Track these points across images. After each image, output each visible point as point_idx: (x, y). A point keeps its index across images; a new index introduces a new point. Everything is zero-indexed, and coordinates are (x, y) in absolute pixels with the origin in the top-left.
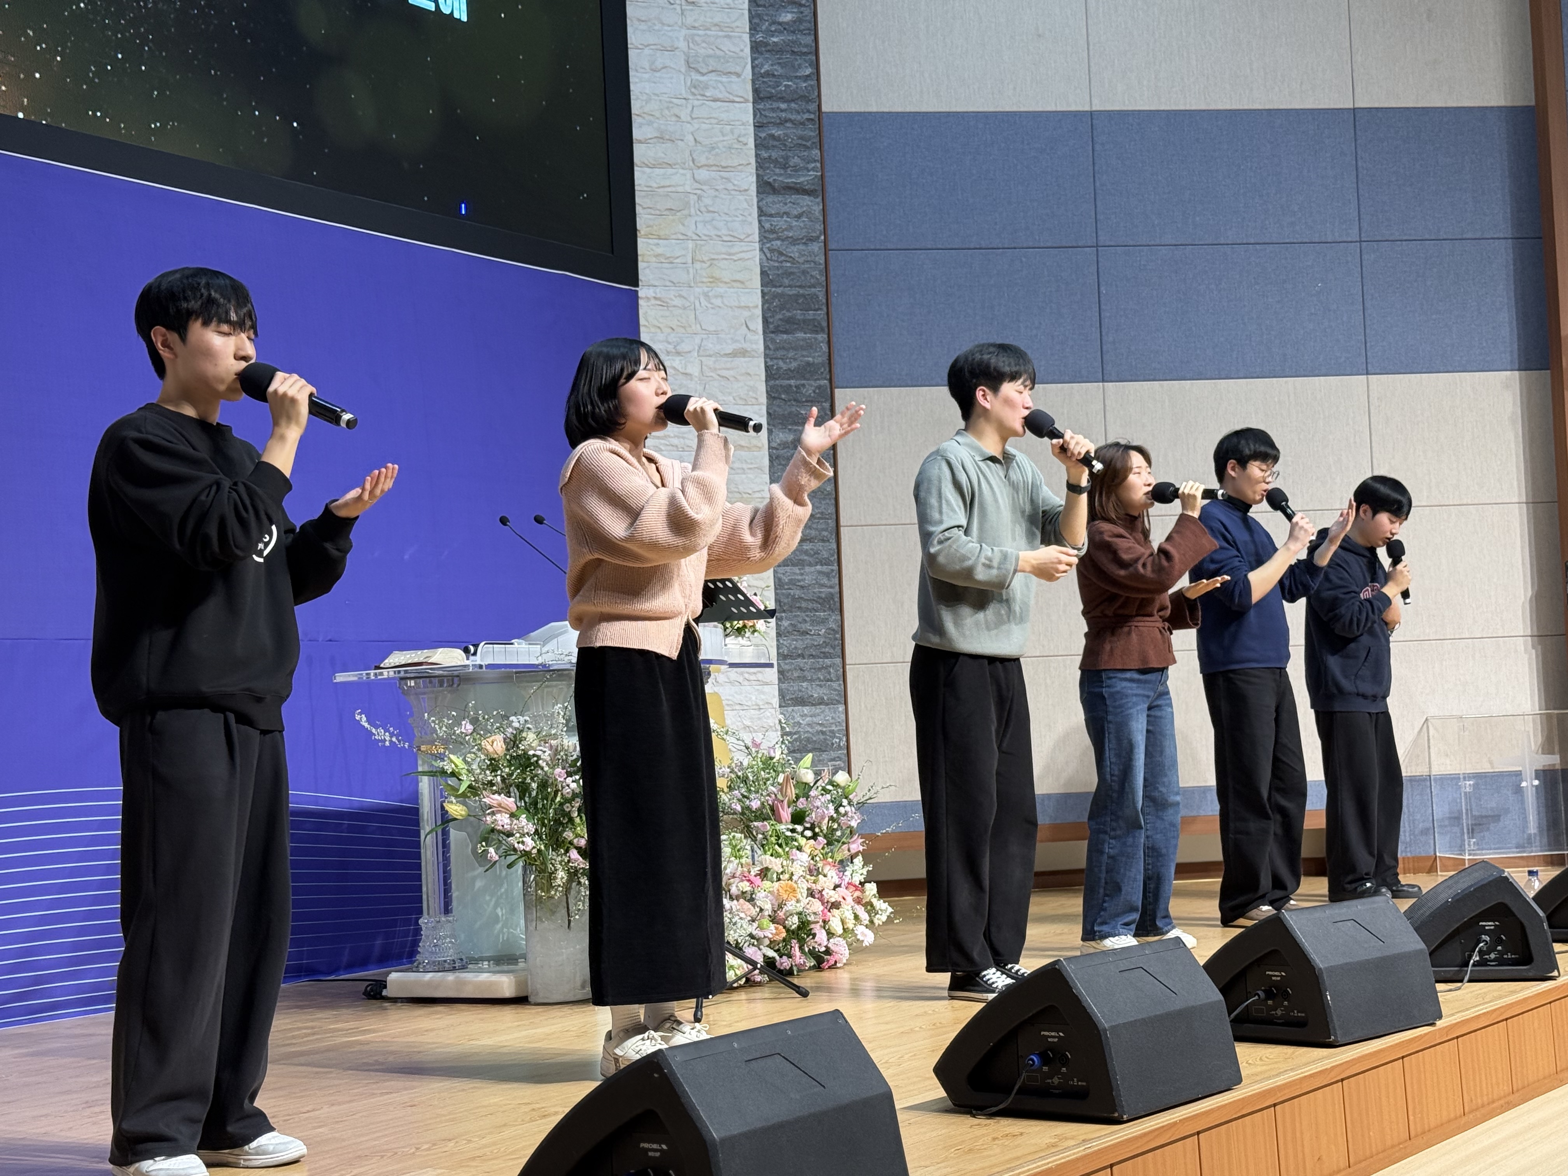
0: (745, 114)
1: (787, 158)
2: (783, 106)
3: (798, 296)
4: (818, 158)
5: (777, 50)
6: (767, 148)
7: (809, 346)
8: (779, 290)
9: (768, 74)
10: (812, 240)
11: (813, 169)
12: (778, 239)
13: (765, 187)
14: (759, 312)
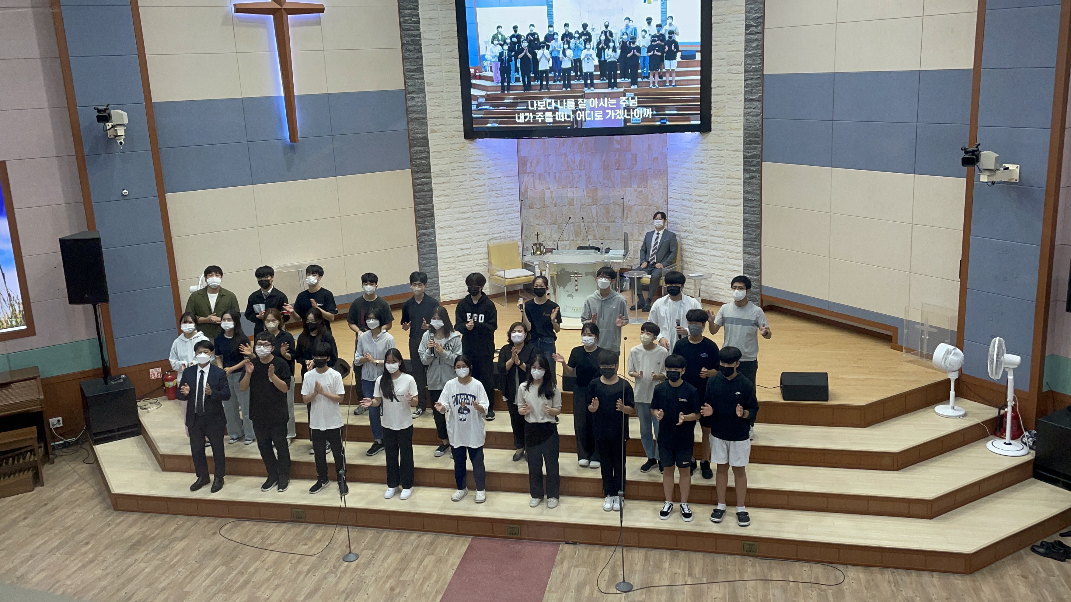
0: (742, 77)
1: (752, 90)
2: (752, 74)
3: (753, 133)
4: (762, 89)
5: (751, 56)
6: (747, 87)
7: (755, 148)
8: (748, 131)
9: (748, 64)
10: (759, 115)
11: (760, 93)
12: (748, 115)
13: (745, 100)
14: (742, 138)
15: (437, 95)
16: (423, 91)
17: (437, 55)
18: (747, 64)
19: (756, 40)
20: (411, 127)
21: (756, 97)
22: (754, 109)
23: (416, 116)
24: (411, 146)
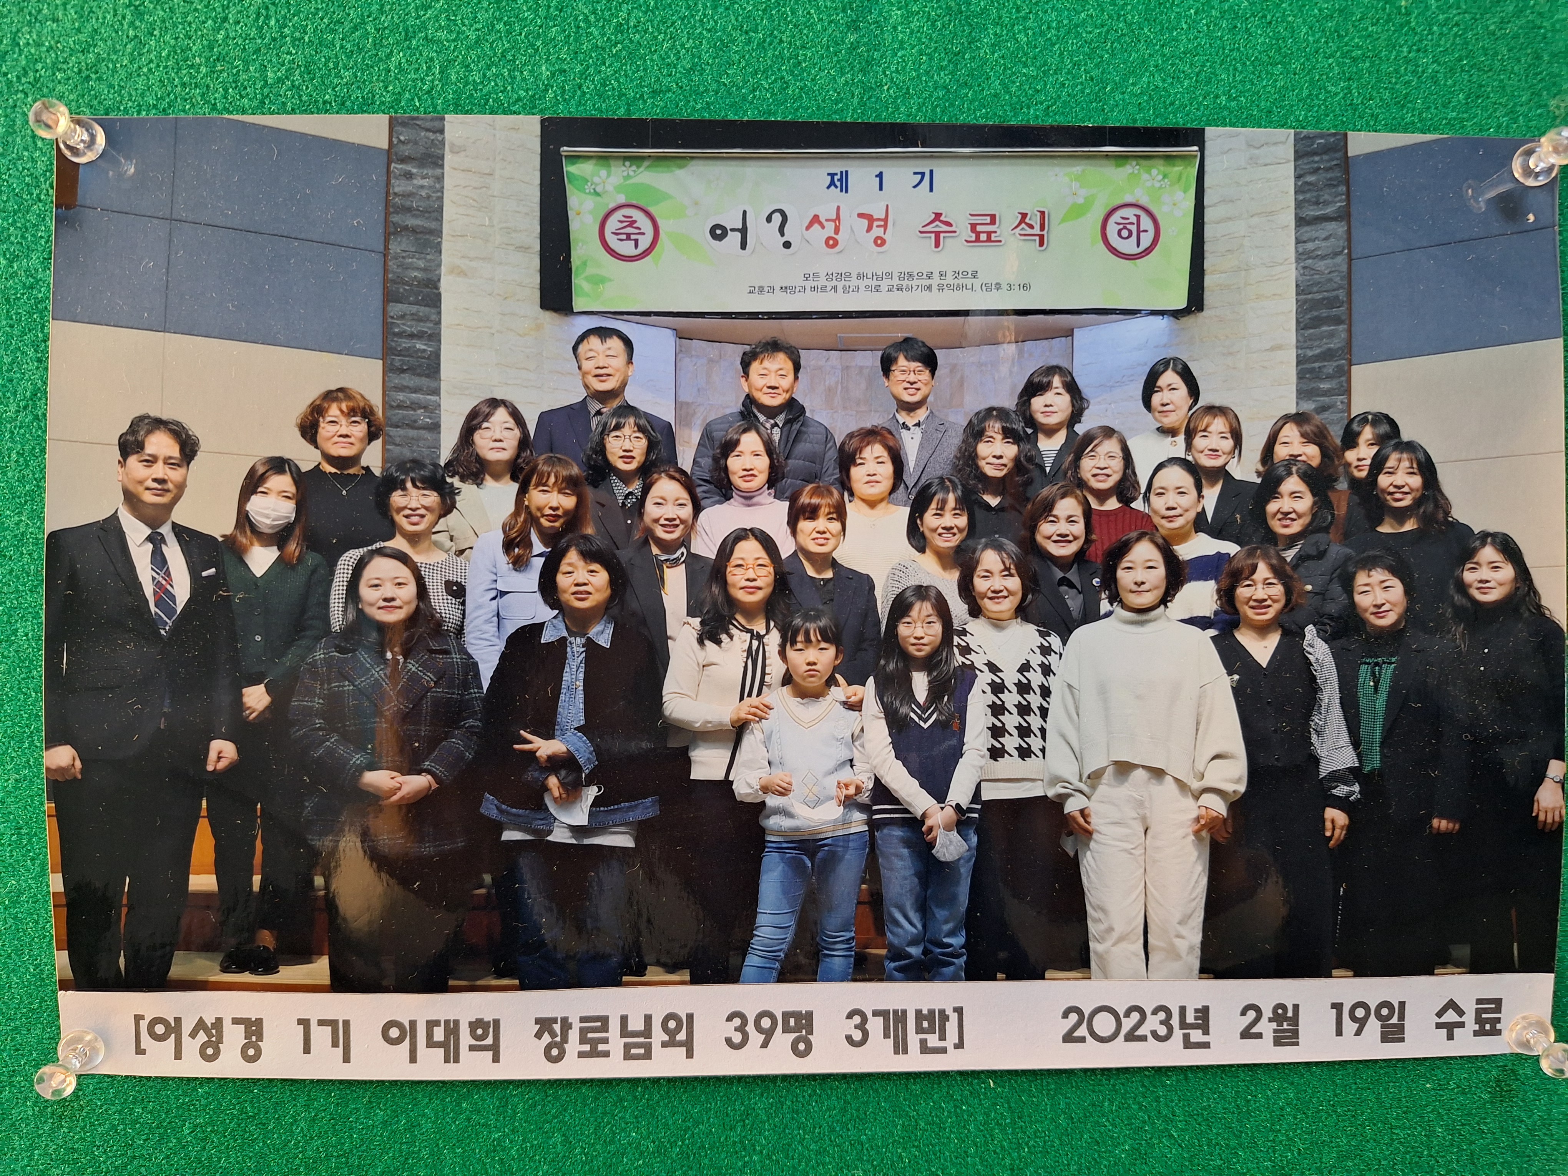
1: (1318, 197)
2: (1317, 158)
3: (1324, 299)
4: (1345, 191)
6: (1303, 192)
7: (1331, 335)
8: (1309, 296)
10: (1340, 254)
11: (1340, 201)
12: (1309, 258)
13: (1301, 221)
14: (1293, 315)
15: (475, 180)
16: (439, 164)
20: (395, 247)
21: (1329, 210)
22: (1326, 239)
23: (411, 222)
24: (389, 297)
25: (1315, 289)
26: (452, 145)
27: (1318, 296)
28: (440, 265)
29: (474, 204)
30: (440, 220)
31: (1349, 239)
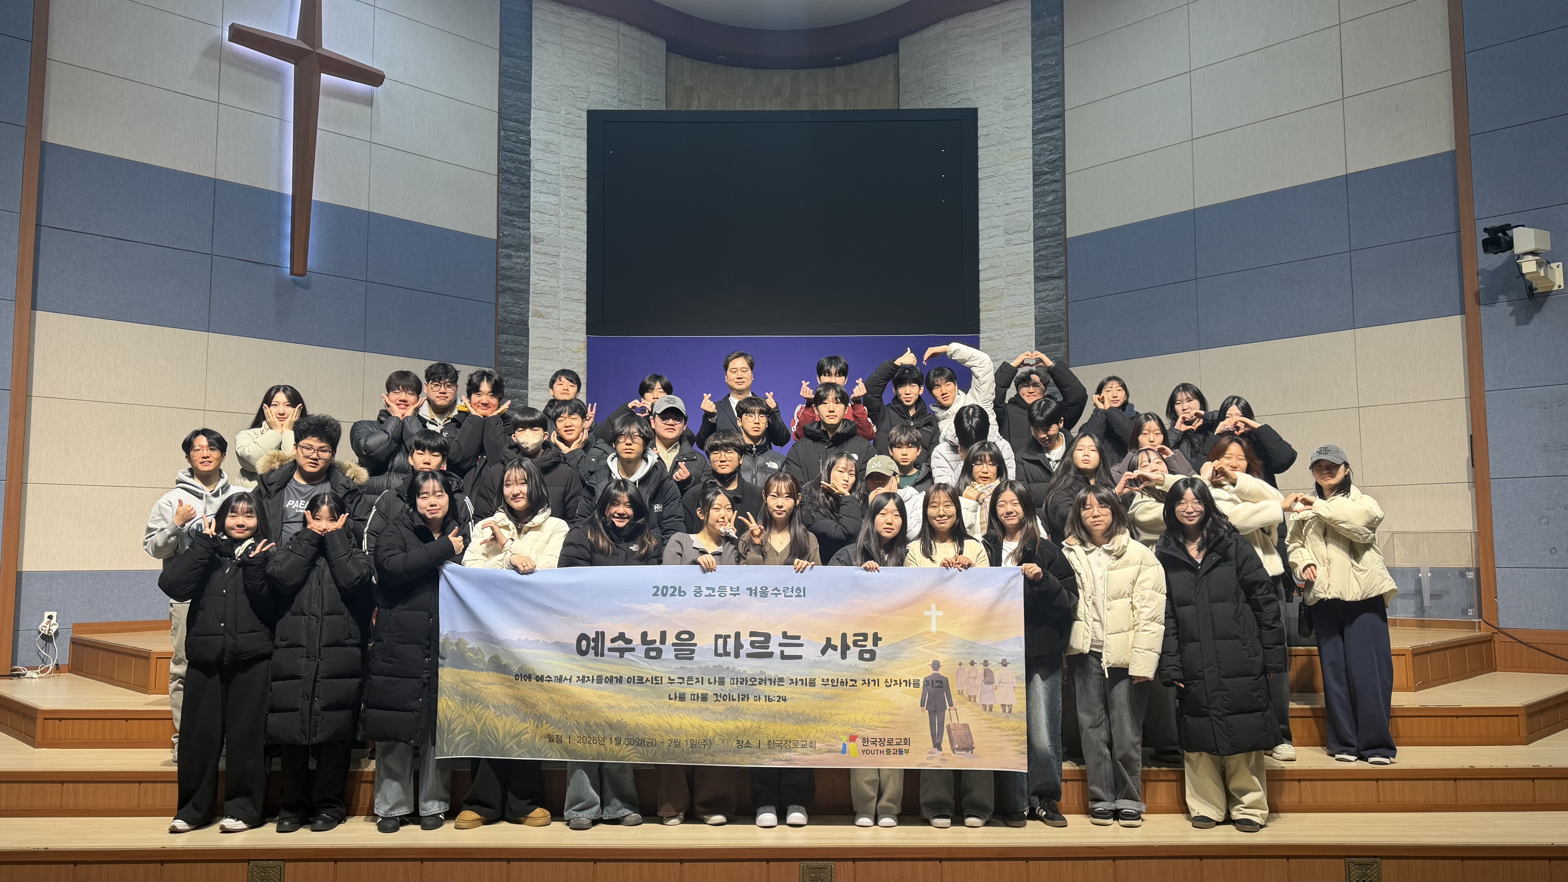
0: (1030, 247)
1: (1048, 264)
2: (1047, 240)
3: (1052, 327)
4: (1064, 260)
5: (1044, 215)
6: (1039, 261)
8: (1043, 325)
9: (1040, 227)
10: (1061, 299)
11: (1061, 266)
12: (1043, 302)
13: (1037, 279)
14: (1034, 337)
15: (549, 260)
16: (527, 249)
17: (553, 199)
18: (1038, 228)
19: (1053, 191)
20: (501, 301)
21: (1055, 272)
22: (1052, 290)
23: (512, 285)
24: (499, 331)
25: (1046, 321)
26: (535, 238)
27: (1047, 325)
28: (528, 311)
29: (548, 274)
30: (528, 283)
31: (1067, 290)
